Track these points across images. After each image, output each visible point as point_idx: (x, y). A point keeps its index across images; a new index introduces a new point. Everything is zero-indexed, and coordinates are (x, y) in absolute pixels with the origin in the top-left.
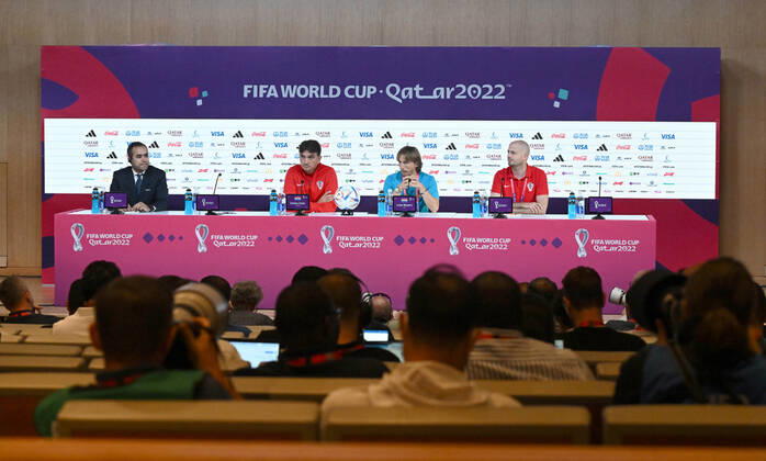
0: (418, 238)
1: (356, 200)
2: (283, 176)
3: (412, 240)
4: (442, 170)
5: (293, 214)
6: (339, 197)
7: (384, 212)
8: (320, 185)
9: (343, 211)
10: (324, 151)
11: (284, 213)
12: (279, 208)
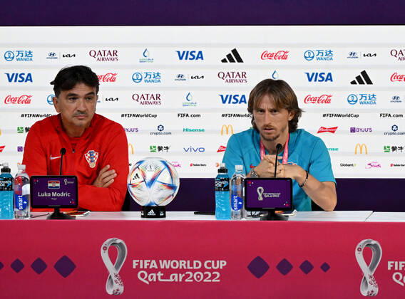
0: (296, 263)
1: (171, 187)
2: (22, 139)
3: (284, 267)
4: (344, 124)
5: (43, 216)
6: (136, 181)
7: (227, 211)
8: (92, 158)
9: (145, 209)
10: (104, 89)
11: (28, 215)
12: (16, 204)
